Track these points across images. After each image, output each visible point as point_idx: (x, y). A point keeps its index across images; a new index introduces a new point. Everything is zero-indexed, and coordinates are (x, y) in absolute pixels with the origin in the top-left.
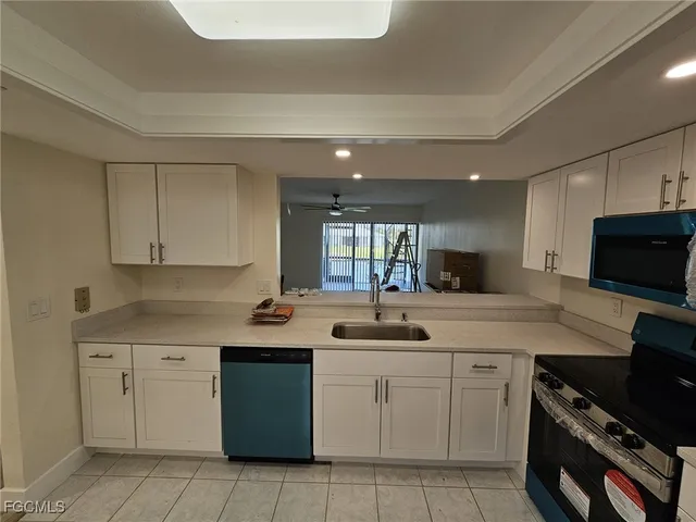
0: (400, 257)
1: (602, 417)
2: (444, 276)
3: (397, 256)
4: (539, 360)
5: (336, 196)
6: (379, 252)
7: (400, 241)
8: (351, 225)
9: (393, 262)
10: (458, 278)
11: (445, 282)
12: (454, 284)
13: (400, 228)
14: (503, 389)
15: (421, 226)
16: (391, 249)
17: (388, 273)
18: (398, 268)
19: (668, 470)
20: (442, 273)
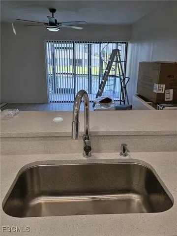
0: (112, 73)
2: (159, 88)
3: (109, 72)
5: (53, 11)
6: (95, 70)
7: (112, 58)
8: (71, 45)
9: (106, 76)
10: (171, 91)
11: (158, 94)
12: (167, 96)
13: (112, 47)
15: (130, 46)
16: (104, 67)
17: (102, 86)
18: (110, 82)
20: (156, 85)
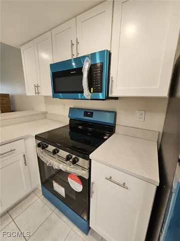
1: (63, 154)
4: (37, 137)
14: (23, 158)
19: (87, 167)
